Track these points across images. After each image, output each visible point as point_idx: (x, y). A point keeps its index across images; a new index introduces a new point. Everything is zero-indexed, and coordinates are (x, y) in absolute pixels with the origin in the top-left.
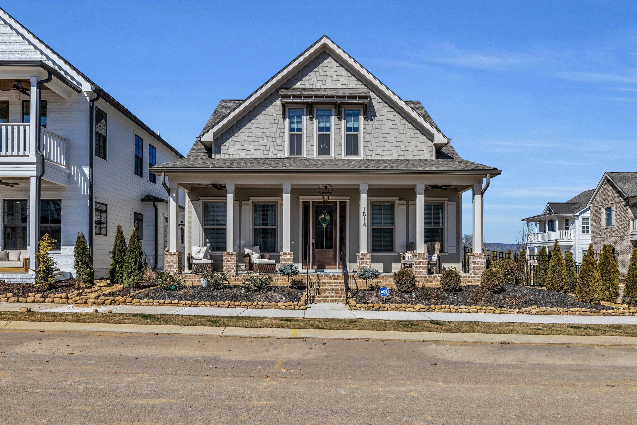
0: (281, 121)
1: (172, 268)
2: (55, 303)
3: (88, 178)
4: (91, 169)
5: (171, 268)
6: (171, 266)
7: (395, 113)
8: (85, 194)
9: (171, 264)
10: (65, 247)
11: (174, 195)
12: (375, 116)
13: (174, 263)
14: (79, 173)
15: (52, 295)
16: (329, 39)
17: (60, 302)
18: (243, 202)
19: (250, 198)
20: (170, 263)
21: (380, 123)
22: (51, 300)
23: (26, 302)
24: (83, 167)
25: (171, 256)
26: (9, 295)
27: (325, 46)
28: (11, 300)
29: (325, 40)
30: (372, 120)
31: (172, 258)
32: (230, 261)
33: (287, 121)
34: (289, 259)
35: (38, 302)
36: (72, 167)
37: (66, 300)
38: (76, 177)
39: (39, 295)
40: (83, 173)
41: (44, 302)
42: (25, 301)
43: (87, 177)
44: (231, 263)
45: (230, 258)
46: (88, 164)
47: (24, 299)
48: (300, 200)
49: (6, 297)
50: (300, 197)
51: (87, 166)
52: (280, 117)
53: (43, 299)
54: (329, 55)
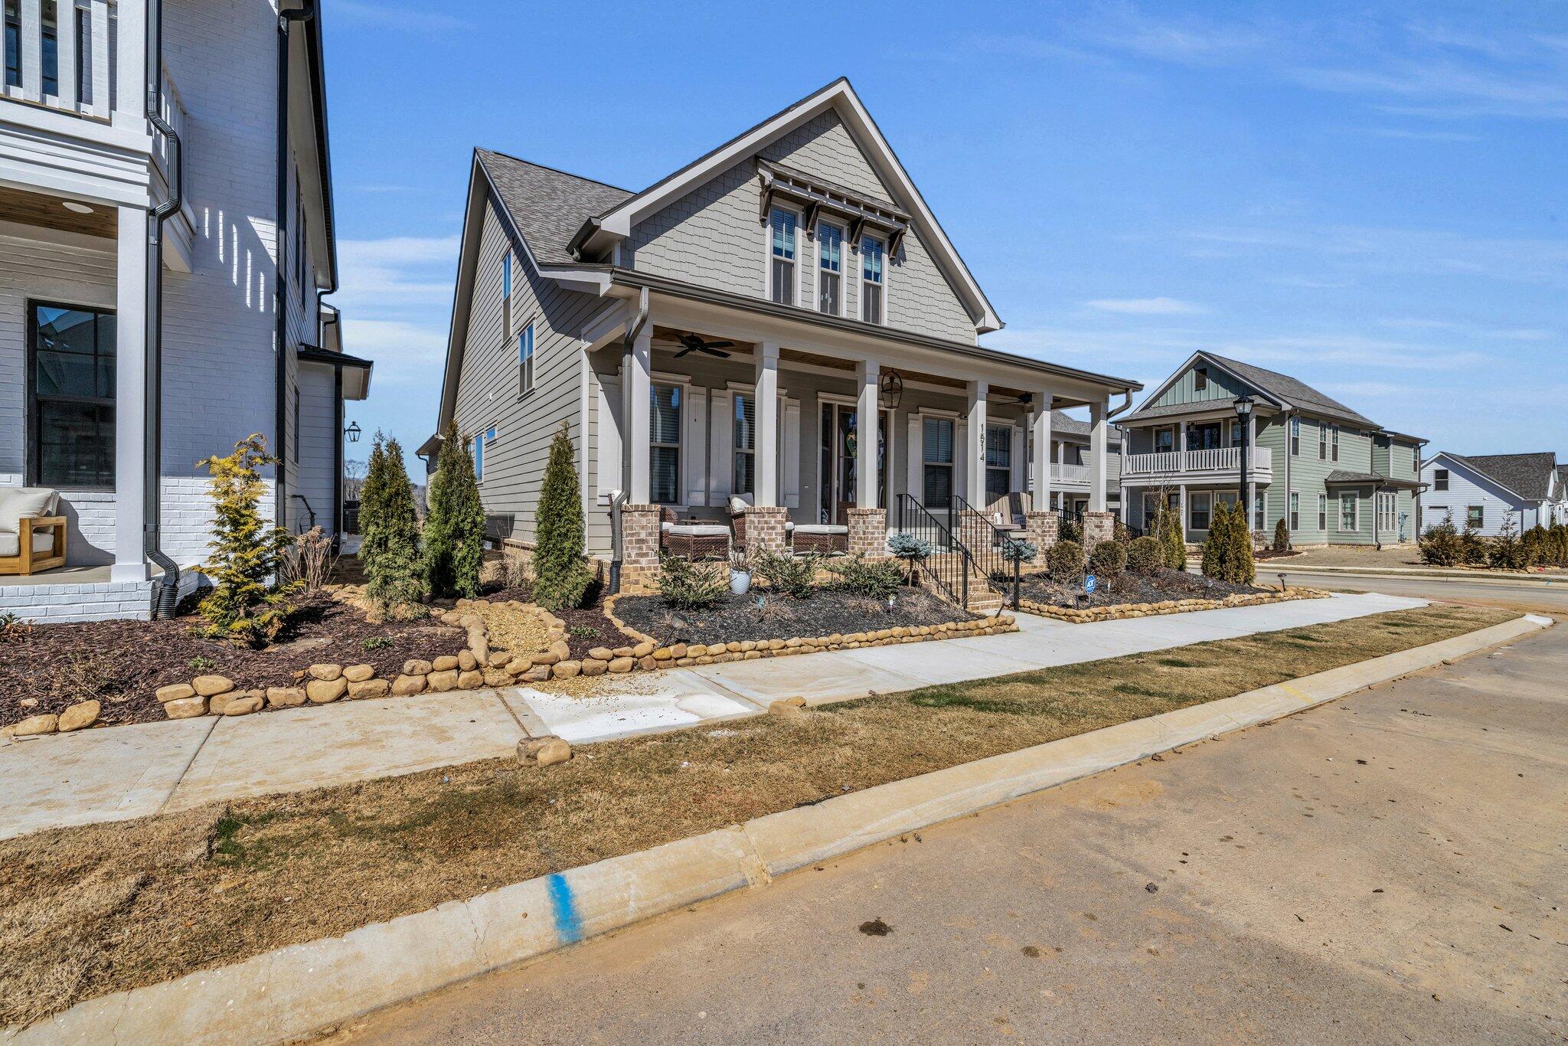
0: (758, 227)
1: (644, 546)
2: (435, 690)
3: (274, 260)
4: (282, 233)
5: (640, 548)
6: (643, 541)
7: (931, 263)
8: (262, 309)
9: (643, 536)
10: (174, 481)
11: (645, 353)
12: (905, 260)
13: (650, 534)
14: (235, 238)
15: (423, 662)
16: (851, 87)
17: (460, 684)
18: (714, 392)
19: (730, 384)
20: (638, 534)
21: (910, 273)
22: (419, 681)
23: (308, 702)
24: (251, 219)
25: (642, 516)
26: (207, 683)
27: (841, 97)
28: (233, 703)
29: (843, 87)
30: (899, 265)
31: (644, 521)
32: (773, 528)
33: (769, 229)
34: (879, 522)
35: (363, 696)
36: (207, 211)
37: (476, 673)
38: (221, 249)
39: (366, 669)
40: (250, 240)
41: (388, 692)
42: (302, 699)
43: (268, 256)
44: (776, 534)
45: (775, 521)
46: (275, 215)
47: (293, 691)
48: (819, 400)
49: (196, 695)
50: (820, 394)
51: (271, 220)
52: (757, 218)
53: (381, 684)
54: (839, 121)
